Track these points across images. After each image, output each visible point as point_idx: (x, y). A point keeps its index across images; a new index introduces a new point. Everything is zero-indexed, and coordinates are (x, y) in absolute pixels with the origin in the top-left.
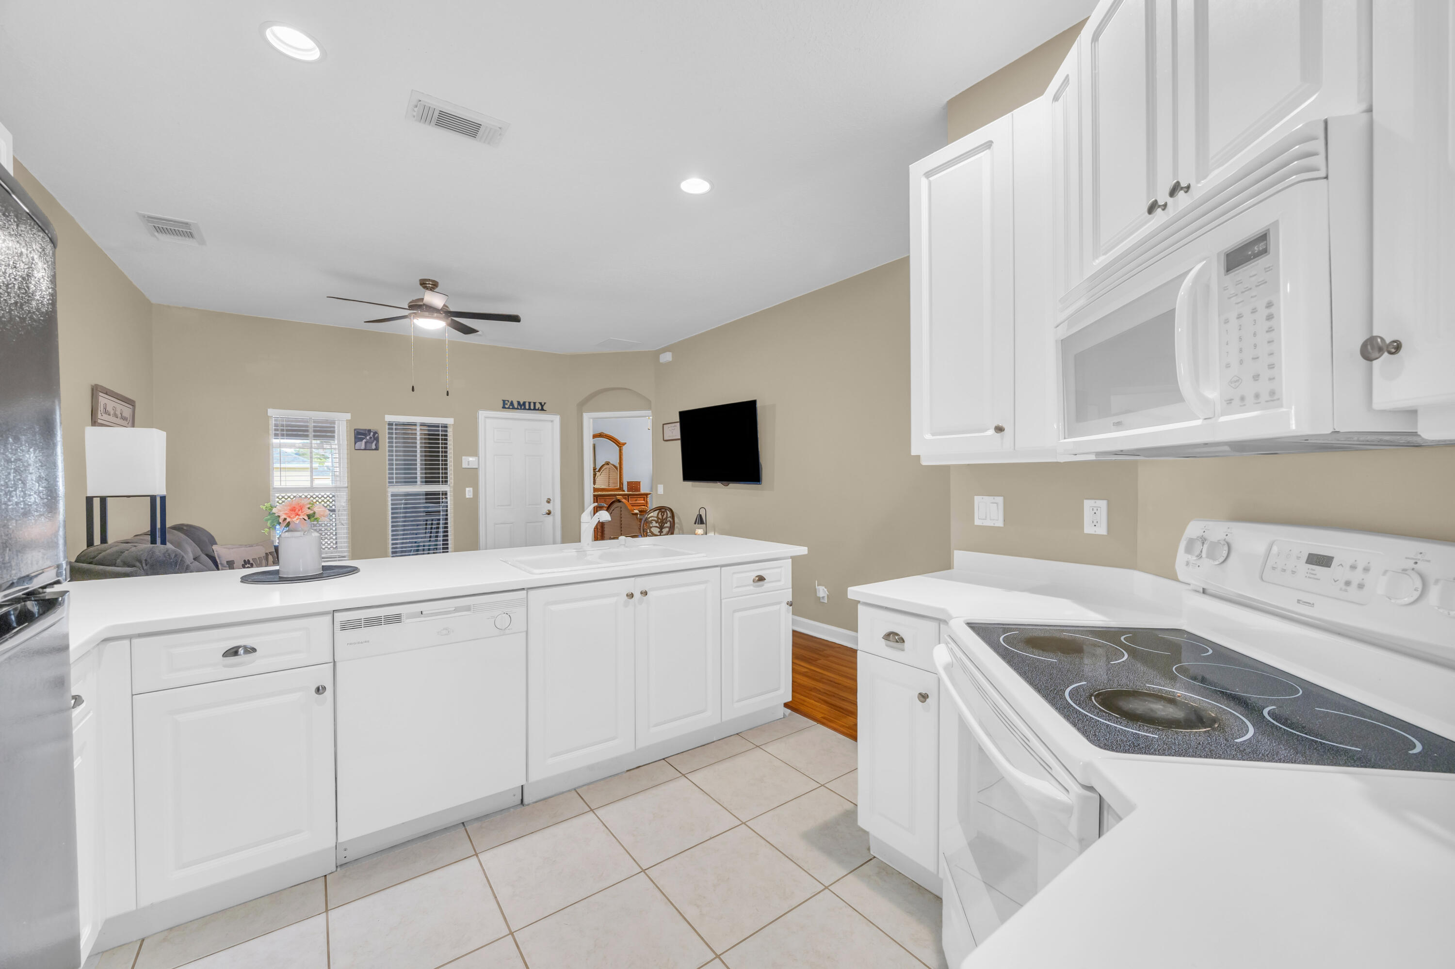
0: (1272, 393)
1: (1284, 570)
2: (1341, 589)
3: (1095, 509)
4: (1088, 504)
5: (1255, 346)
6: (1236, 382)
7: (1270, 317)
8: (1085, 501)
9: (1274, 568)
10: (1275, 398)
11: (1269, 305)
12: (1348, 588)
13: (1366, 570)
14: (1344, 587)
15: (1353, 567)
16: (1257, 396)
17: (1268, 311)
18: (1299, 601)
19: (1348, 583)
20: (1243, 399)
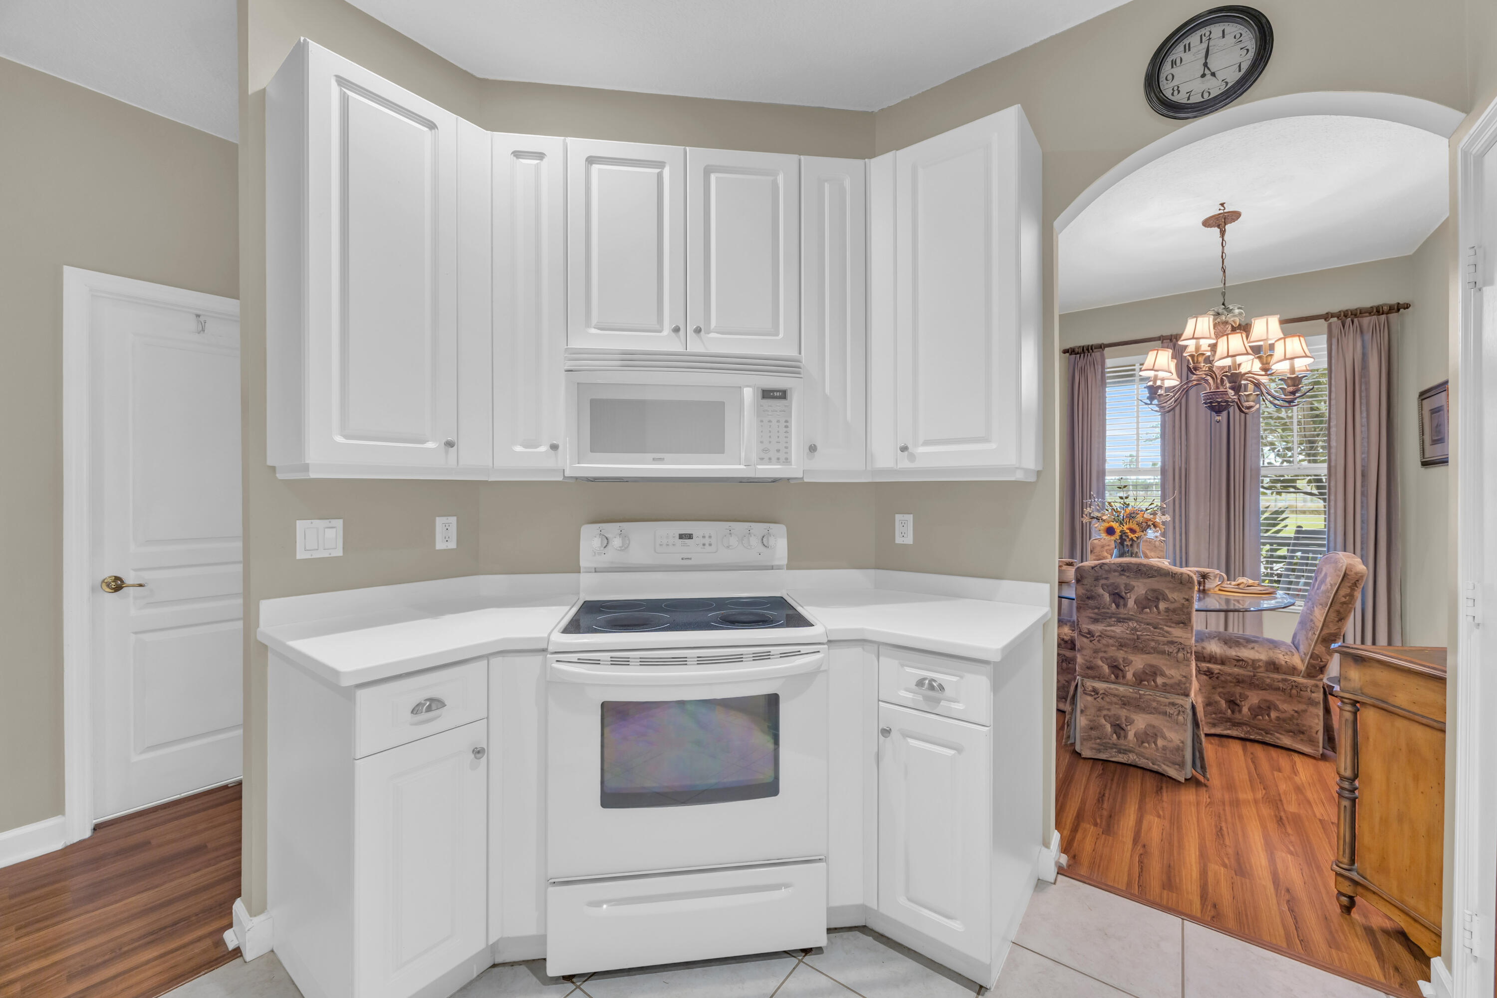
0: (787, 459)
1: (668, 545)
2: (702, 548)
3: (447, 525)
4: (440, 521)
5: (778, 437)
6: (765, 450)
7: (786, 427)
8: (437, 519)
9: (661, 545)
10: (788, 461)
11: (786, 422)
12: (705, 547)
13: (710, 537)
14: (703, 547)
15: (704, 537)
16: (778, 459)
17: (785, 424)
18: (682, 559)
19: (704, 545)
20: (770, 459)
